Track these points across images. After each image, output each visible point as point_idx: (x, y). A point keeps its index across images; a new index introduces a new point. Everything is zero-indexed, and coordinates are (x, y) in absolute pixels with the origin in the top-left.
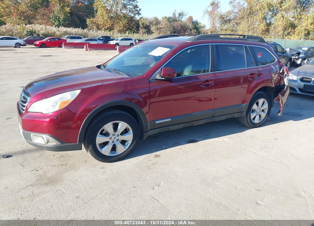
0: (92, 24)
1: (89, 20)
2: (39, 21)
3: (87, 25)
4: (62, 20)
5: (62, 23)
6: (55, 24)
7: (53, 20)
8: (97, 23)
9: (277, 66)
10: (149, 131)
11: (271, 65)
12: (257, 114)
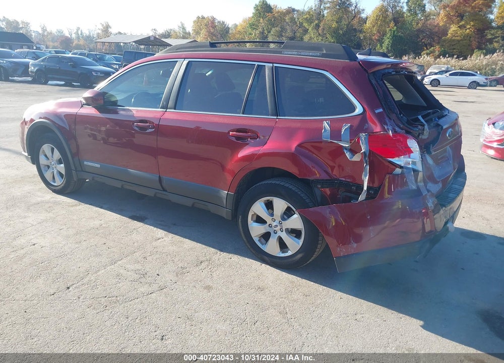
9: (345, 128)
10: (79, 171)
11: (326, 120)
12: (272, 234)
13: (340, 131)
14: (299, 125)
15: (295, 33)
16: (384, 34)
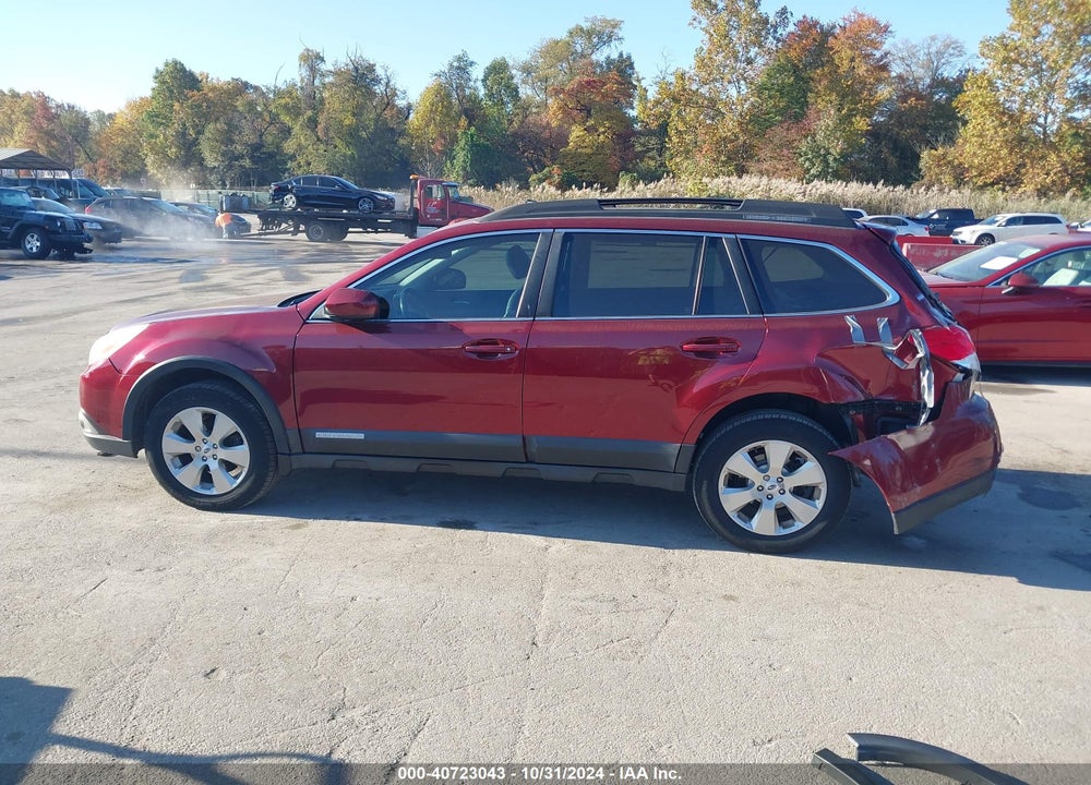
0: (939, 166)
1: (929, 155)
2: (765, 166)
3: (920, 170)
4: (835, 159)
5: (832, 168)
6: (812, 171)
7: (807, 159)
8: (956, 162)
9: (882, 323)
10: (297, 454)
11: (849, 314)
12: (765, 501)
13: (877, 328)
14: (807, 325)
15: (261, 136)
16: (455, 139)
